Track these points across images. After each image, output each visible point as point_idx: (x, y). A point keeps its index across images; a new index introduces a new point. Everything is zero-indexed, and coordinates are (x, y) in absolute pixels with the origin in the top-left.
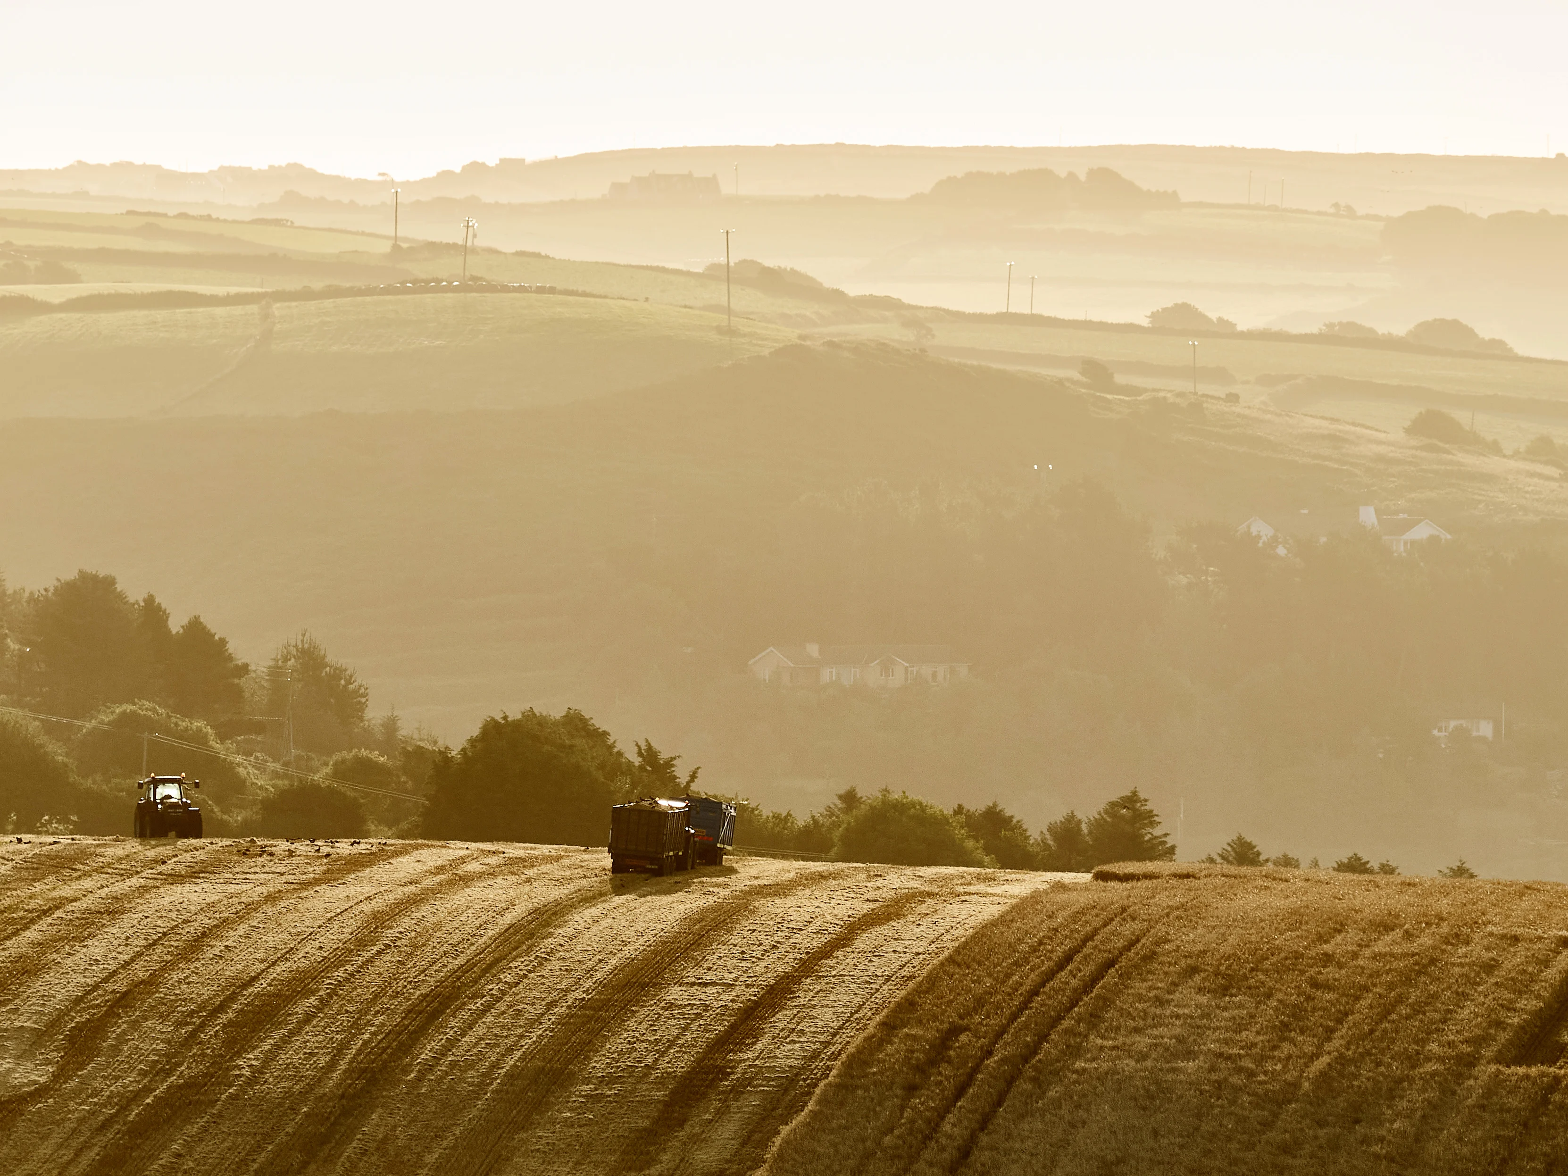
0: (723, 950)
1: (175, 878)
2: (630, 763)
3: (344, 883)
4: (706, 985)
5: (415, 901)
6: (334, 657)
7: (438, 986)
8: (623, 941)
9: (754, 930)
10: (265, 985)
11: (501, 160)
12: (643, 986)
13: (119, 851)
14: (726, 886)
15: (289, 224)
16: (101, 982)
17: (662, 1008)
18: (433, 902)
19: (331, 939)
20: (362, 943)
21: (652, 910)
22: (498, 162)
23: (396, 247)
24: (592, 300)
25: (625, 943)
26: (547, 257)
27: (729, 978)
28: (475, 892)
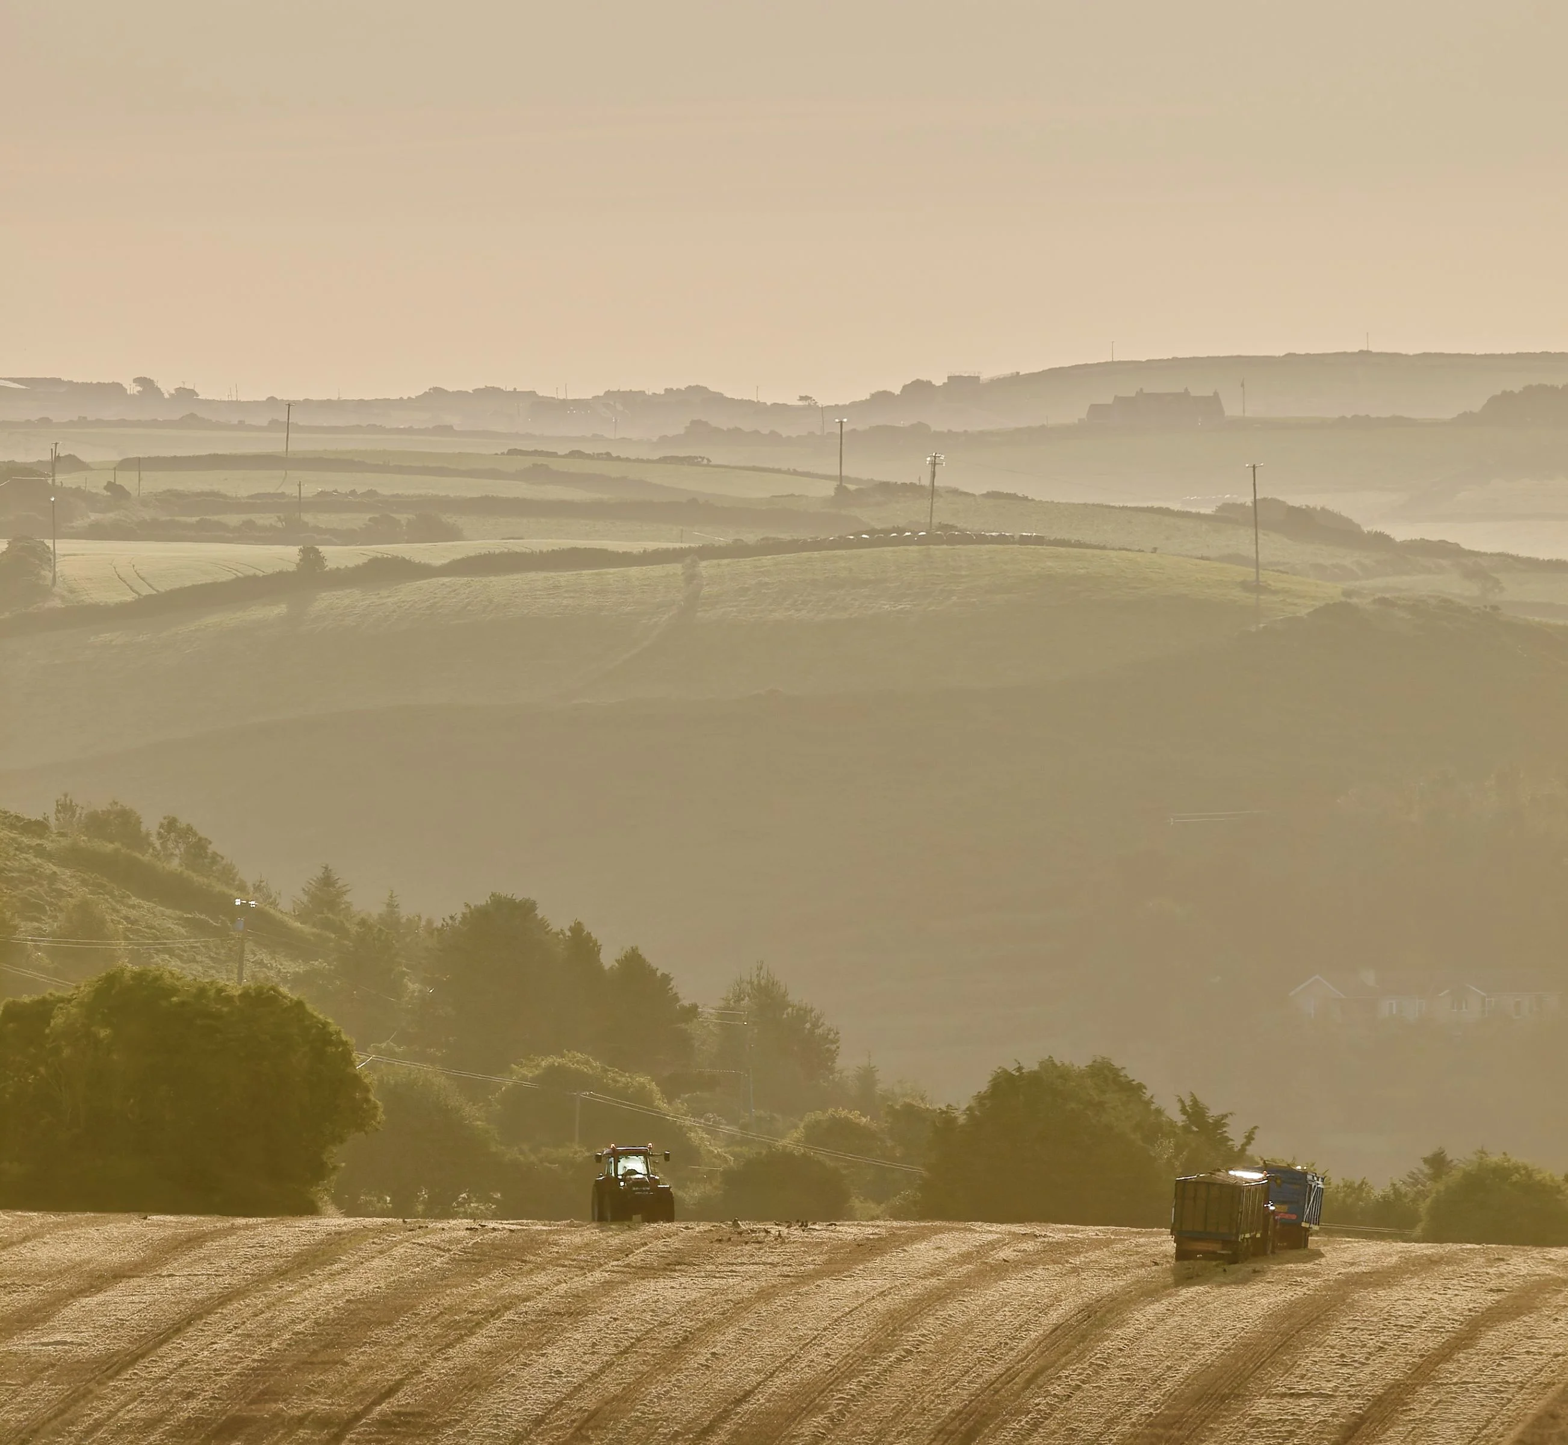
0: (1318, 1354)
1: (645, 1271)
2: (1172, 1124)
3: (851, 1276)
4: (1299, 1396)
5: (939, 1297)
6: (797, 996)
7: (973, 1400)
8: (1195, 1344)
9: (1355, 1329)
10: (762, 1401)
11: (949, 378)
12: (1223, 1398)
13: (576, 1238)
14: (1315, 1275)
15: (705, 462)
16: (565, 1399)
17: (1248, 1425)
18: (960, 1298)
19: (840, 1343)
20: (877, 1350)
21: (1229, 1305)
22: (946, 381)
23: (841, 490)
24: (1089, 551)
25: (1197, 1346)
26: (1026, 498)
27: (1328, 1387)
28: (1011, 1285)
